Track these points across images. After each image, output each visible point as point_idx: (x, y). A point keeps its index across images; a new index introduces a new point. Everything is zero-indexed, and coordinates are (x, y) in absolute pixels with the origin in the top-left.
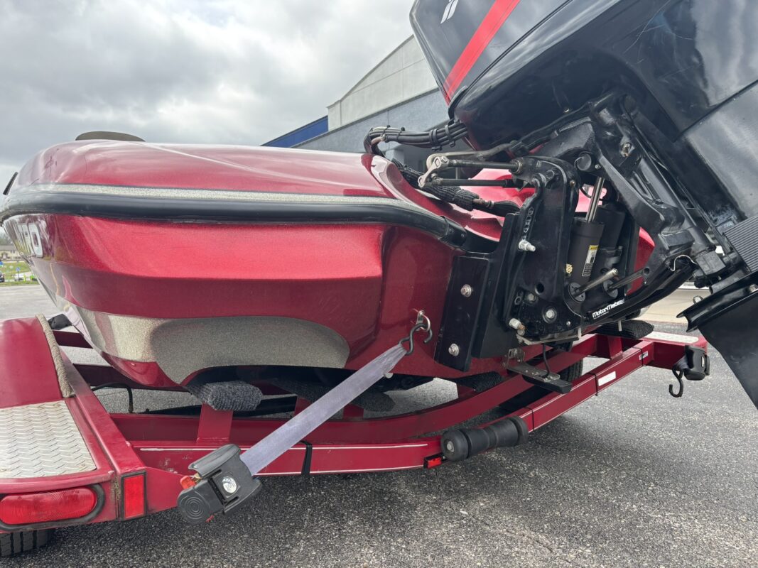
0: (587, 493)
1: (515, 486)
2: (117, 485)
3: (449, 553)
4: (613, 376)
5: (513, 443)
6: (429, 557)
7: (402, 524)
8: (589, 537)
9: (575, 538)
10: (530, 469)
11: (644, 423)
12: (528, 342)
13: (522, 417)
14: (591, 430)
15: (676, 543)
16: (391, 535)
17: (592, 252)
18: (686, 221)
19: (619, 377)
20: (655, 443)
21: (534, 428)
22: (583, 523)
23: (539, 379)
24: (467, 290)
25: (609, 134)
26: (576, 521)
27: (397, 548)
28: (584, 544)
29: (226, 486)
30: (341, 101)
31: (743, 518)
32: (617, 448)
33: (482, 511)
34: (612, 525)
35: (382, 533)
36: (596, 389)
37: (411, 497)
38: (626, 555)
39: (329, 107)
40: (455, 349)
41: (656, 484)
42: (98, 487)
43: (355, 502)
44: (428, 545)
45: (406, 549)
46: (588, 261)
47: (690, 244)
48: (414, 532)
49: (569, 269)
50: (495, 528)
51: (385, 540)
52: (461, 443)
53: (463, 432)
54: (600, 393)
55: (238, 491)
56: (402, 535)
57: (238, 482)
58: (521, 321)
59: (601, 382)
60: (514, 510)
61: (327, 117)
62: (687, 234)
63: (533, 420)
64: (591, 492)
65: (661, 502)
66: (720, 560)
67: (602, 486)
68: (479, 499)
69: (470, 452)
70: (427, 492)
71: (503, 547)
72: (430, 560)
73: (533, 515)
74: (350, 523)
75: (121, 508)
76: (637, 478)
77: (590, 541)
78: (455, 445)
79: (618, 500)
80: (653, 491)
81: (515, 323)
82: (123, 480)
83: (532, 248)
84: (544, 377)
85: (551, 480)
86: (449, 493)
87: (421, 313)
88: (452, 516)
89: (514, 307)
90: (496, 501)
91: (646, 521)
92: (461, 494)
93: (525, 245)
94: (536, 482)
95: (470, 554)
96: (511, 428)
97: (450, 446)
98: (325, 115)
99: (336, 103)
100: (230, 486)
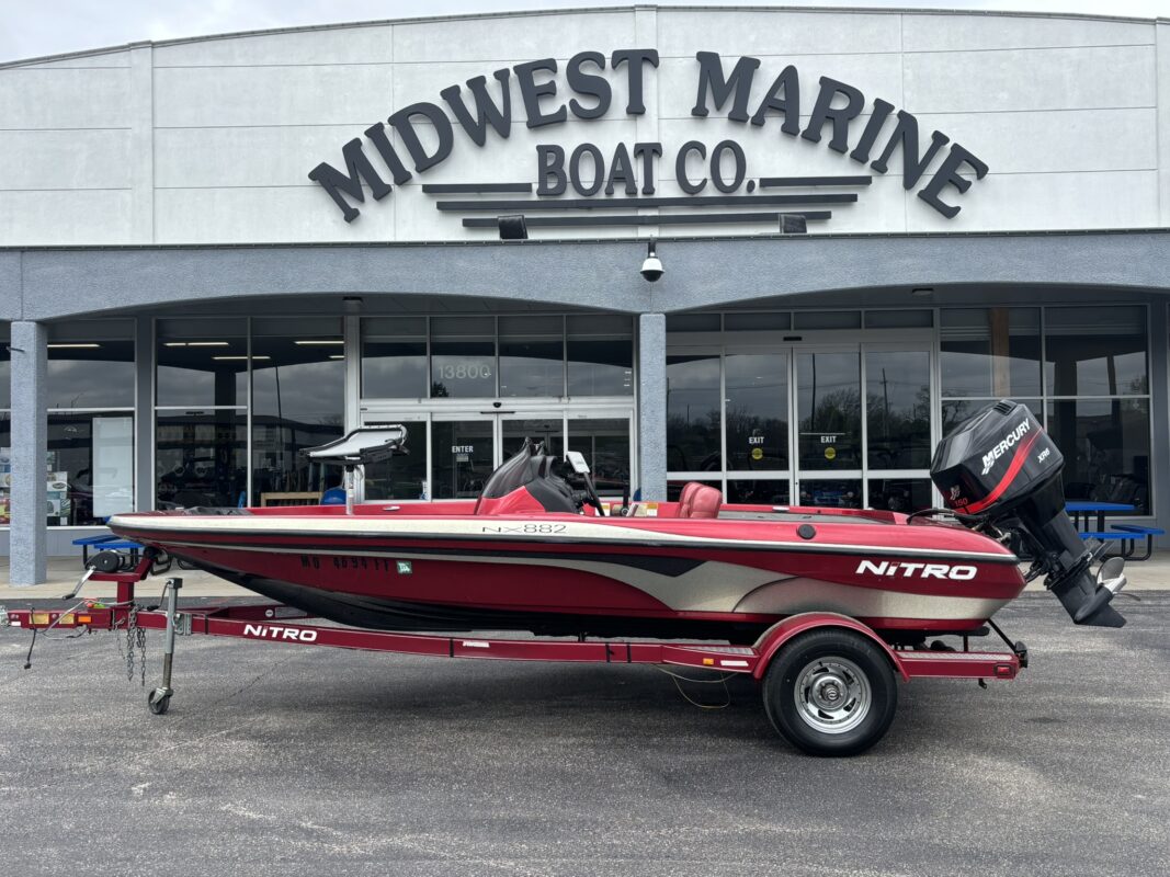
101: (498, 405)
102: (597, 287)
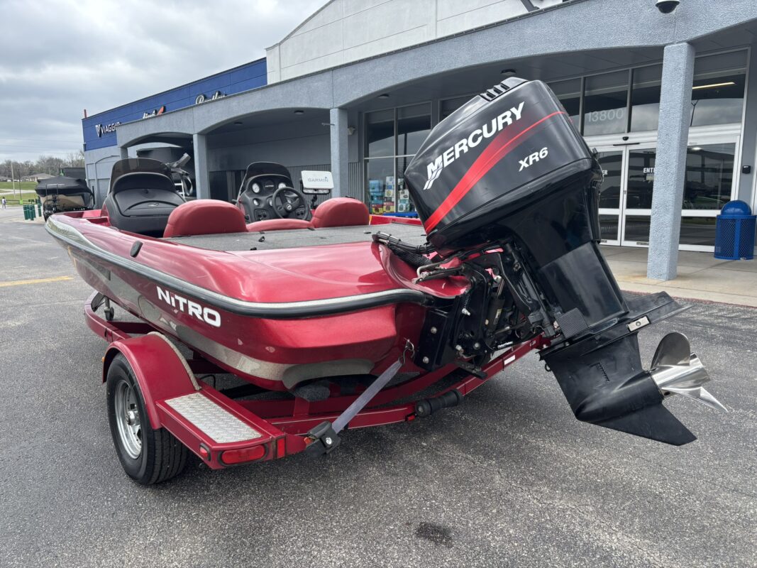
0: (495, 429)
1: (453, 426)
2: (274, 443)
3: (418, 468)
4: (513, 358)
5: (455, 404)
6: (408, 470)
7: (389, 453)
8: (495, 454)
9: (487, 456)
10: (462, 414)
11: (535, 380)
12: (465, 357)
13: (458, 388)
14: (501, 385)
15: (540, 455)
16: (384, 459)
17: (499, 312)
18: (541, 308)
19: (516, 358)
20: (539, 394)
21: (465, 392)
22: (492, 447)
23: (470, 370)
24: (434, 330)
25: (508, 259)
26: (488, 446)
27: (389, 466)
28: (492, 459)
29: (327, 441)
30: (280, 44)
31: (579, 440)
32: (516, 398)
33: (435, 442)
34: (508, 447)
35: (378, 458)
36: (503, 366)
37: (391, 436)
38: (513, 463)
39: (267, 49)
40: (426, 360)
41: (535, 422)
42: (266, 445)
43: (357, 441)
44: (406, 464)
45: (394, 467)
46: (497, 317)
47: (542, 320)
48: (397, 457)
49: (487, 322)
50: (443, 452)
51: (381, 463)
52: (427, 407)
53: (427, 401)
54: (505, 369)
55: (332, 444)
56: (390, 458)
57: (332, 439)
58: (462, 346)
59: (506, 362)
60: (453, 441)
61: (265, 58)
62: (541, 315)
63: (465, 389)
64: (498, 428)
65: (537, 432)
66: (561, 463)
67: (505, 424)
68: (433, 435)
69: (432, 412)
70: (400, 432)
71: (448, 463)
72: (409, 472)
73: (464, 444)
74: (358, 453)
75: (276, 453)
76: (525, 418)
77: (495, 457)
78: (423, 409)
79: (513, 433)
80: (533, 426)
81: (459, 348)
82: (276, 440)
83: (469, 314)
84: (473, 369)
85: (475, 422)
86: (414, 433)
87: (408, 341)
88: (418, 446)
89: (458, 339)
90: (442, 436)
91: (527, 444)
92: (421, 433)
93: (465, 311)
94: (466, 423)
95: (431, 468)
96: (454, 396)
97: (420, 409)
98: (263, 57)
99: (274, 46)
100: (329, 441)
101: (626, 139)
102: (628, 28)
